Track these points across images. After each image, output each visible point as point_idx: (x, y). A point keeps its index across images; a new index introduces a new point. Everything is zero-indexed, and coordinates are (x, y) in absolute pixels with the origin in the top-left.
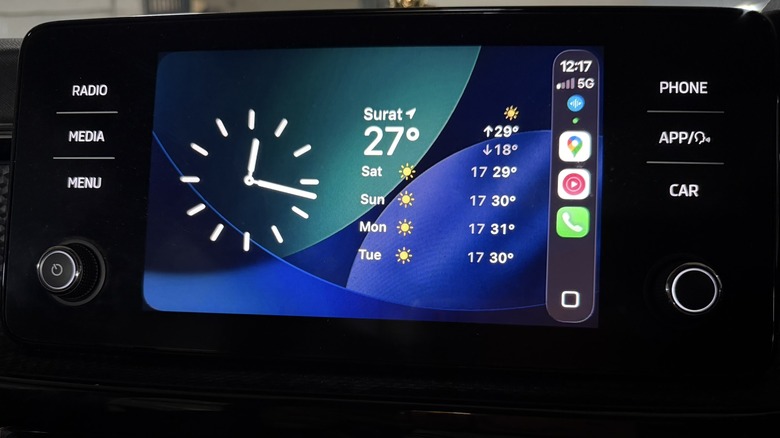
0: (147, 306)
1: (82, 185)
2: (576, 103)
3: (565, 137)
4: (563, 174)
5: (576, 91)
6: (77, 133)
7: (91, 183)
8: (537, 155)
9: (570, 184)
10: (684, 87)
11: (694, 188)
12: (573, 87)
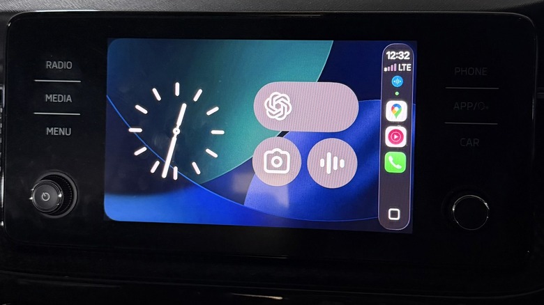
0: (107, 217)
1: (56, 133)
2: (397, 82)
3: (390, 104)
4: (389, 130)
5: (397, 73)
6: (51, 96)
7: (63, 132)
8: (372, 116)
9: (393, 137)
10: (471, 71)
11: (476, 141)
12: (395, 70)
